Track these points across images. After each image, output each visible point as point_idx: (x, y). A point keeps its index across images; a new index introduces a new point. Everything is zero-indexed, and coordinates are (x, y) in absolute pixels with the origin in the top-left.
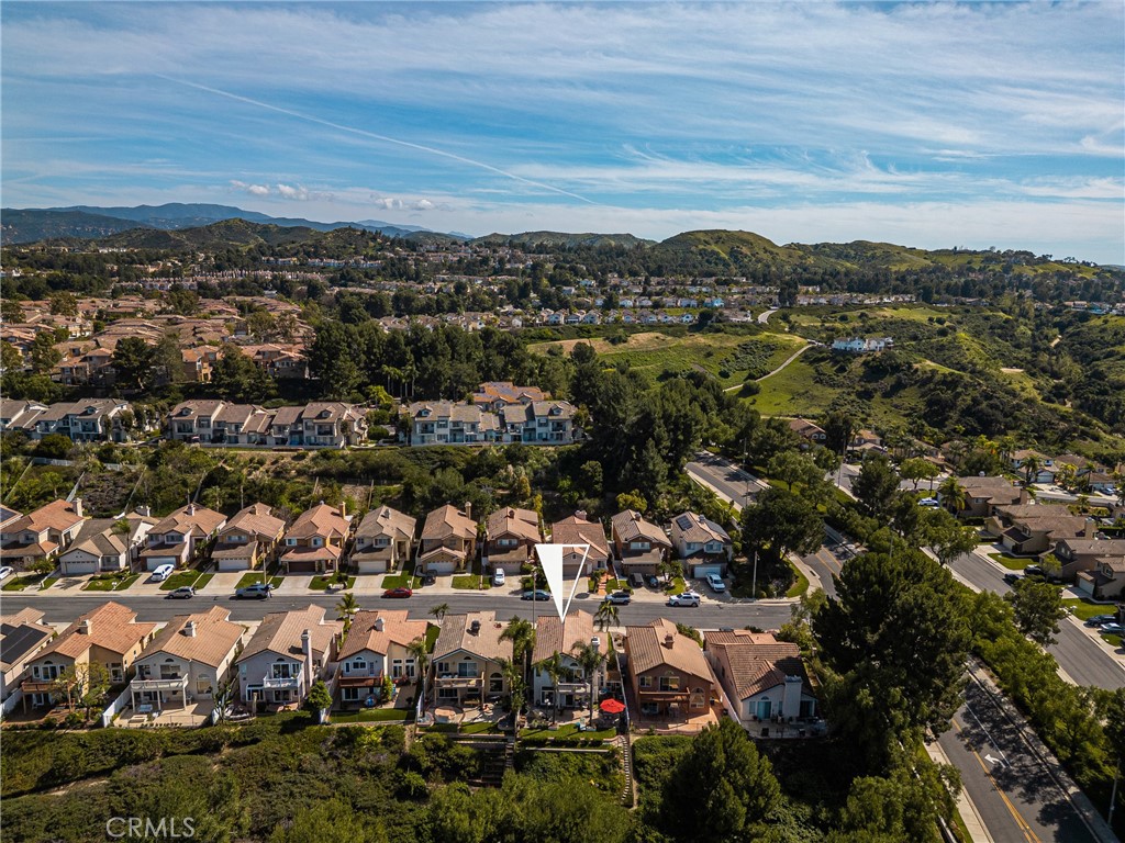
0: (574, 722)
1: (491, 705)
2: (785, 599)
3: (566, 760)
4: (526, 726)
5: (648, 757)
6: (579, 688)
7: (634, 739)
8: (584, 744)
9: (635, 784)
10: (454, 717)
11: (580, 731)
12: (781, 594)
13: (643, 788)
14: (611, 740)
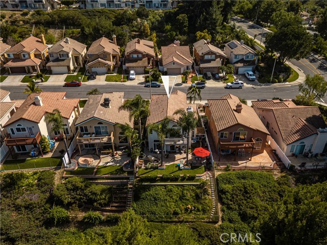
0: (176, 162)
1: (119, 152)
2: (287, 83)
3: (171, 191)
4: (143, 167)
5: (227, 187)
6: (179, 141)
7: (217, 173)
8: (183, 179)
9: (219, 206)
10: (93, 162)
11: (180, 169)
12: (285, 81)
13: (225, 209)
14: (201, 175)
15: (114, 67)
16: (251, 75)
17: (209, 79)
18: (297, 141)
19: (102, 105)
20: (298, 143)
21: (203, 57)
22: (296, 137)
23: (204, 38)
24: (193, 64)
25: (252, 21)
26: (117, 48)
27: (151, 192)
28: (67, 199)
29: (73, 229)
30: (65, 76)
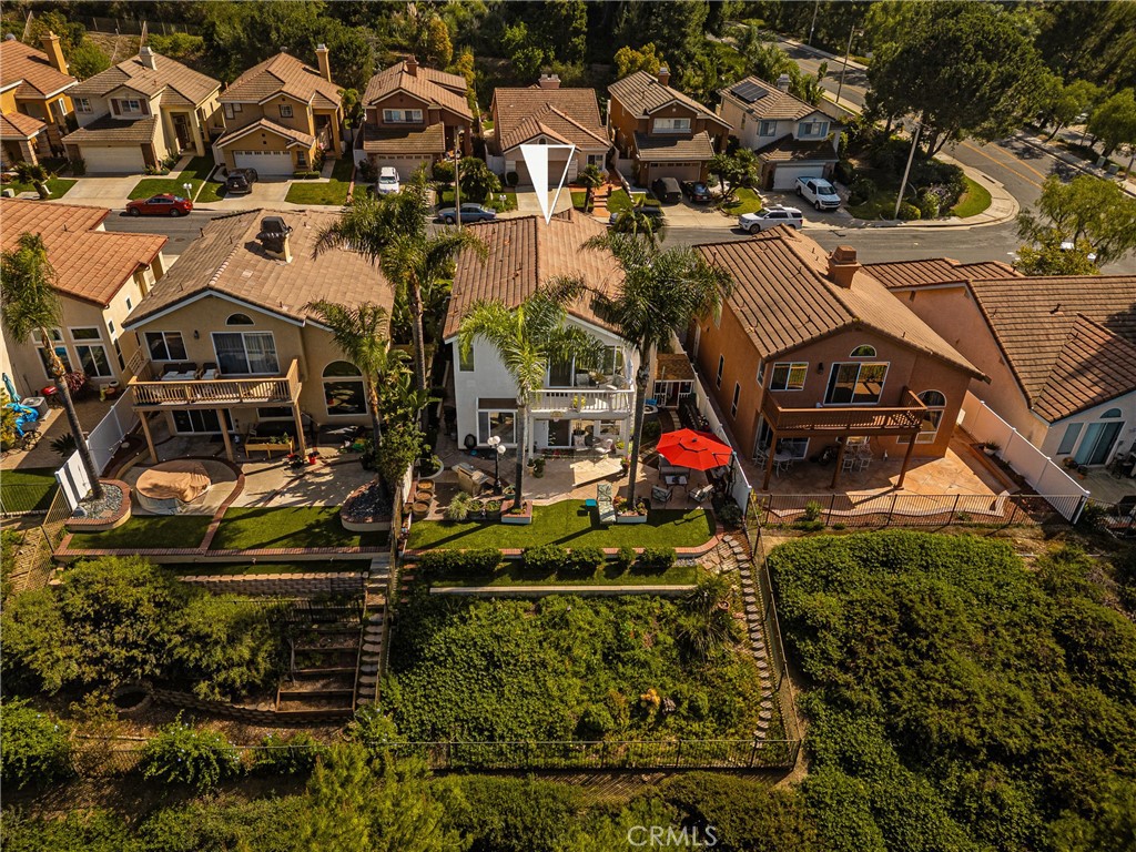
0: (577, 495)
1: (328, 452)
2: (954, 220)
3: (562, 621)
4: (433, 515)
8: (617, 568)
9: (791, 692)
10: (201, 492)
11: (598, 524)
12: (945, 212)
13: (820, 707)
14: (699, 549)
15: (323, 158)
16: (822, 191)
17: (671, 200)
18: (1087, 407)
19: (250, 246)
20: (1095, 417)
21: (647, 124)
22: (1086, 389)
23: (644, 67)
24: (613, 150)
25: (797, 38)
26: (334, 93)
27: (471, 630)
28: (59, 666)
29: (87, 815)
30: (133, 182)
